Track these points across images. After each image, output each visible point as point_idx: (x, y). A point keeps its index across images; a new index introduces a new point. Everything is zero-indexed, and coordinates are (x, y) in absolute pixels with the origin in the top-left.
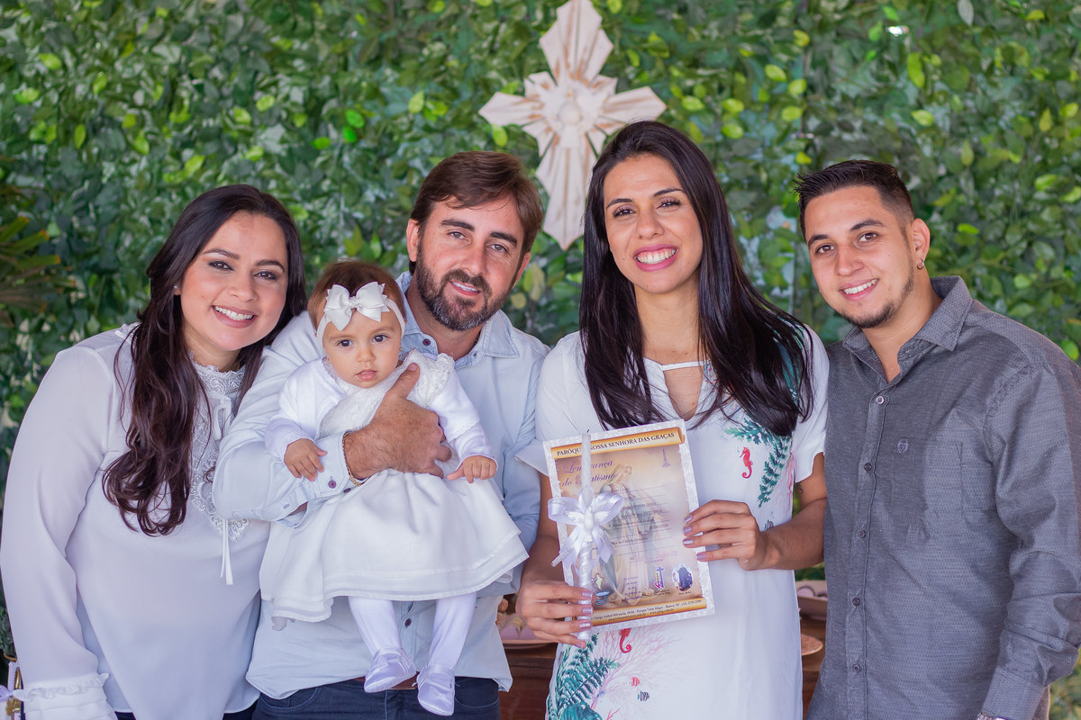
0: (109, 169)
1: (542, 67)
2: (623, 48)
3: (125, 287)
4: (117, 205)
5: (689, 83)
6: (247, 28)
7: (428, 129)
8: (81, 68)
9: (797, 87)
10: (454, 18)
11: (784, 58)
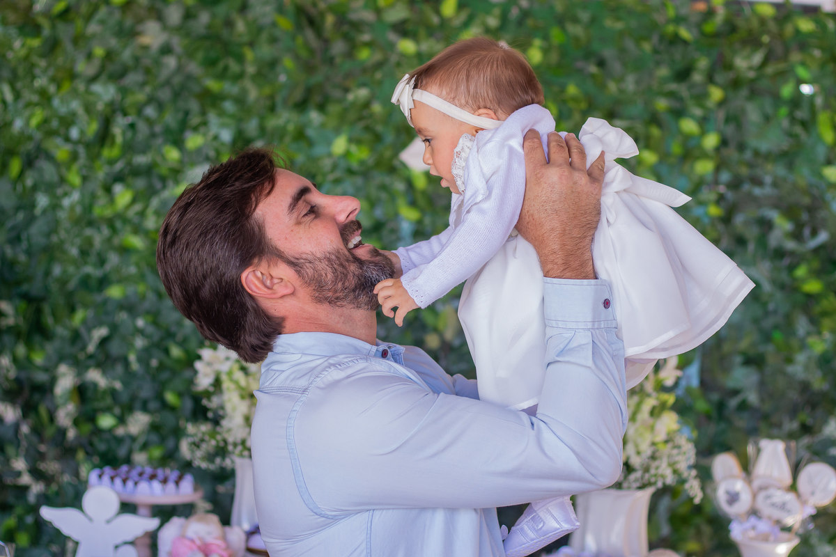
0: (42, 201)
3: (54, 314)
4: (48, 235)
6: (180, 68)
7: (350, 172)
8: (21, 104)
9: (711, 141)
10: (379, 65)
11: (698, 112)
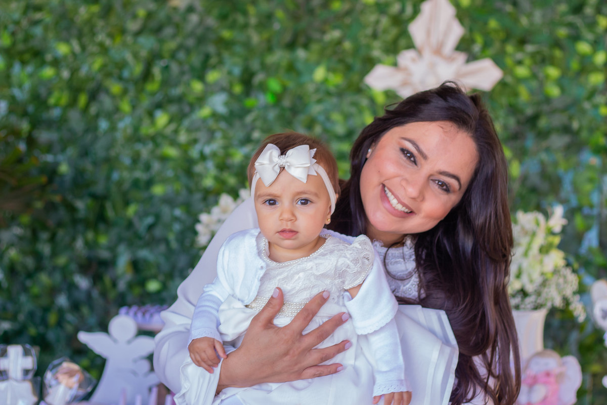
0: (103, 125)
1: (410, 46)
2: (471, 30)
3: (114, 209)
4: (108, 149)
5: (519, 56)
6: (201, 22)
7: (329, 94)
8: (86, 54)
9: (601, 58)
10: (348, 13)
11: (590, 36)
